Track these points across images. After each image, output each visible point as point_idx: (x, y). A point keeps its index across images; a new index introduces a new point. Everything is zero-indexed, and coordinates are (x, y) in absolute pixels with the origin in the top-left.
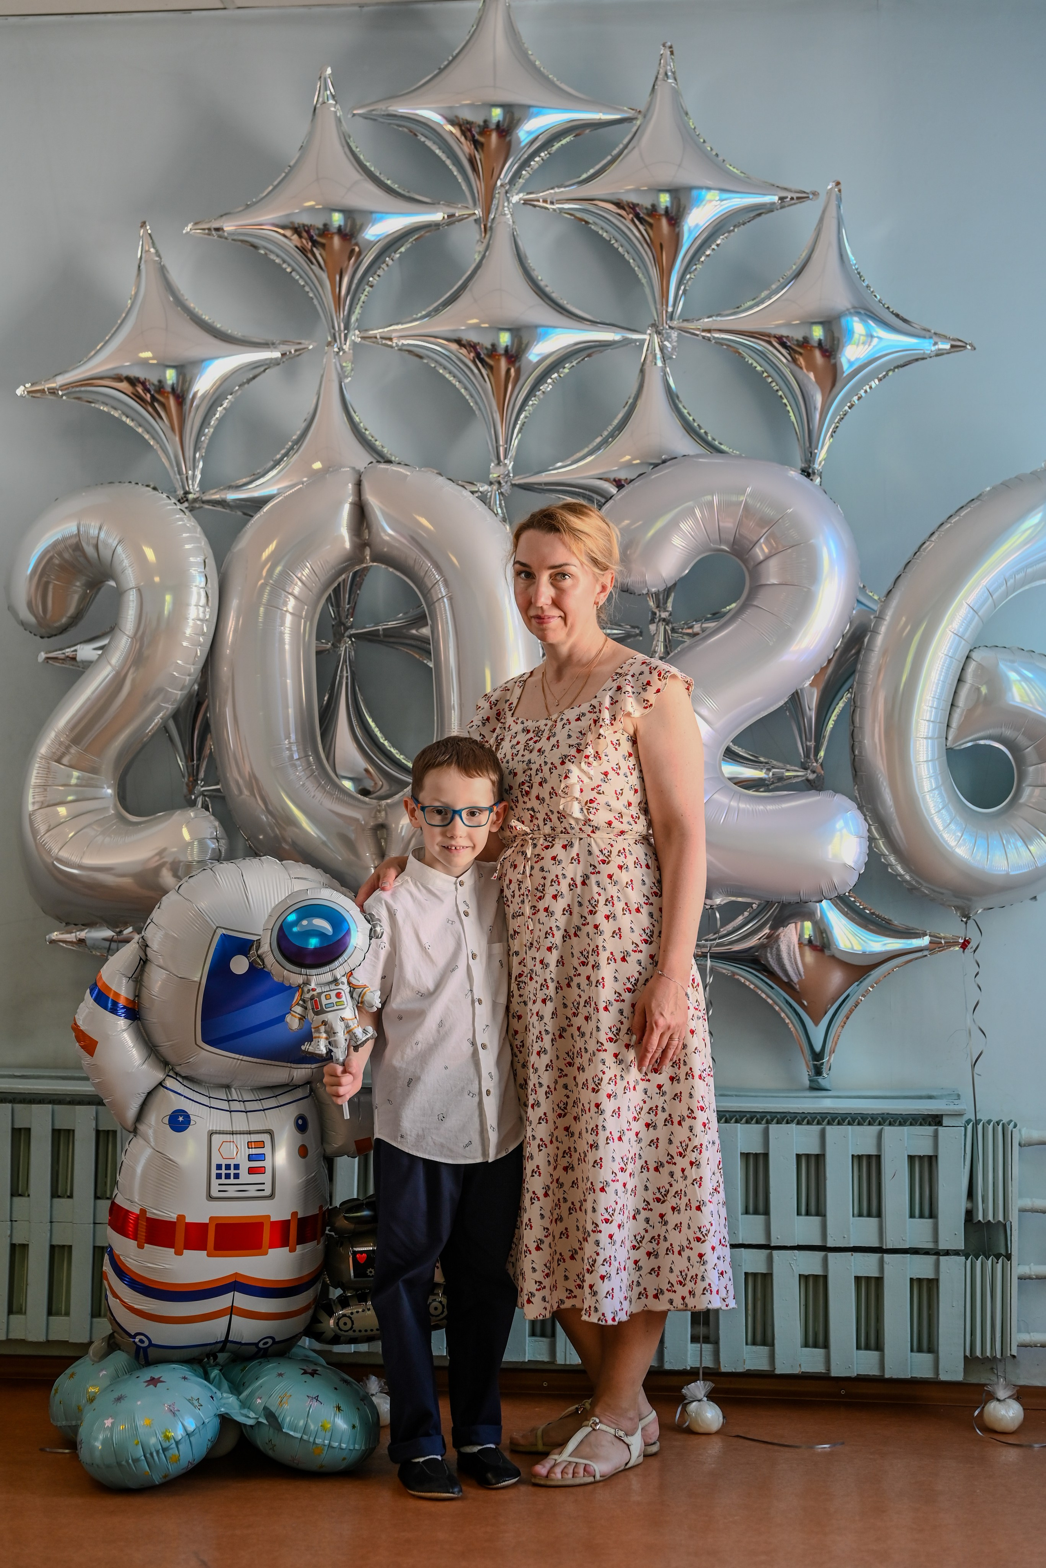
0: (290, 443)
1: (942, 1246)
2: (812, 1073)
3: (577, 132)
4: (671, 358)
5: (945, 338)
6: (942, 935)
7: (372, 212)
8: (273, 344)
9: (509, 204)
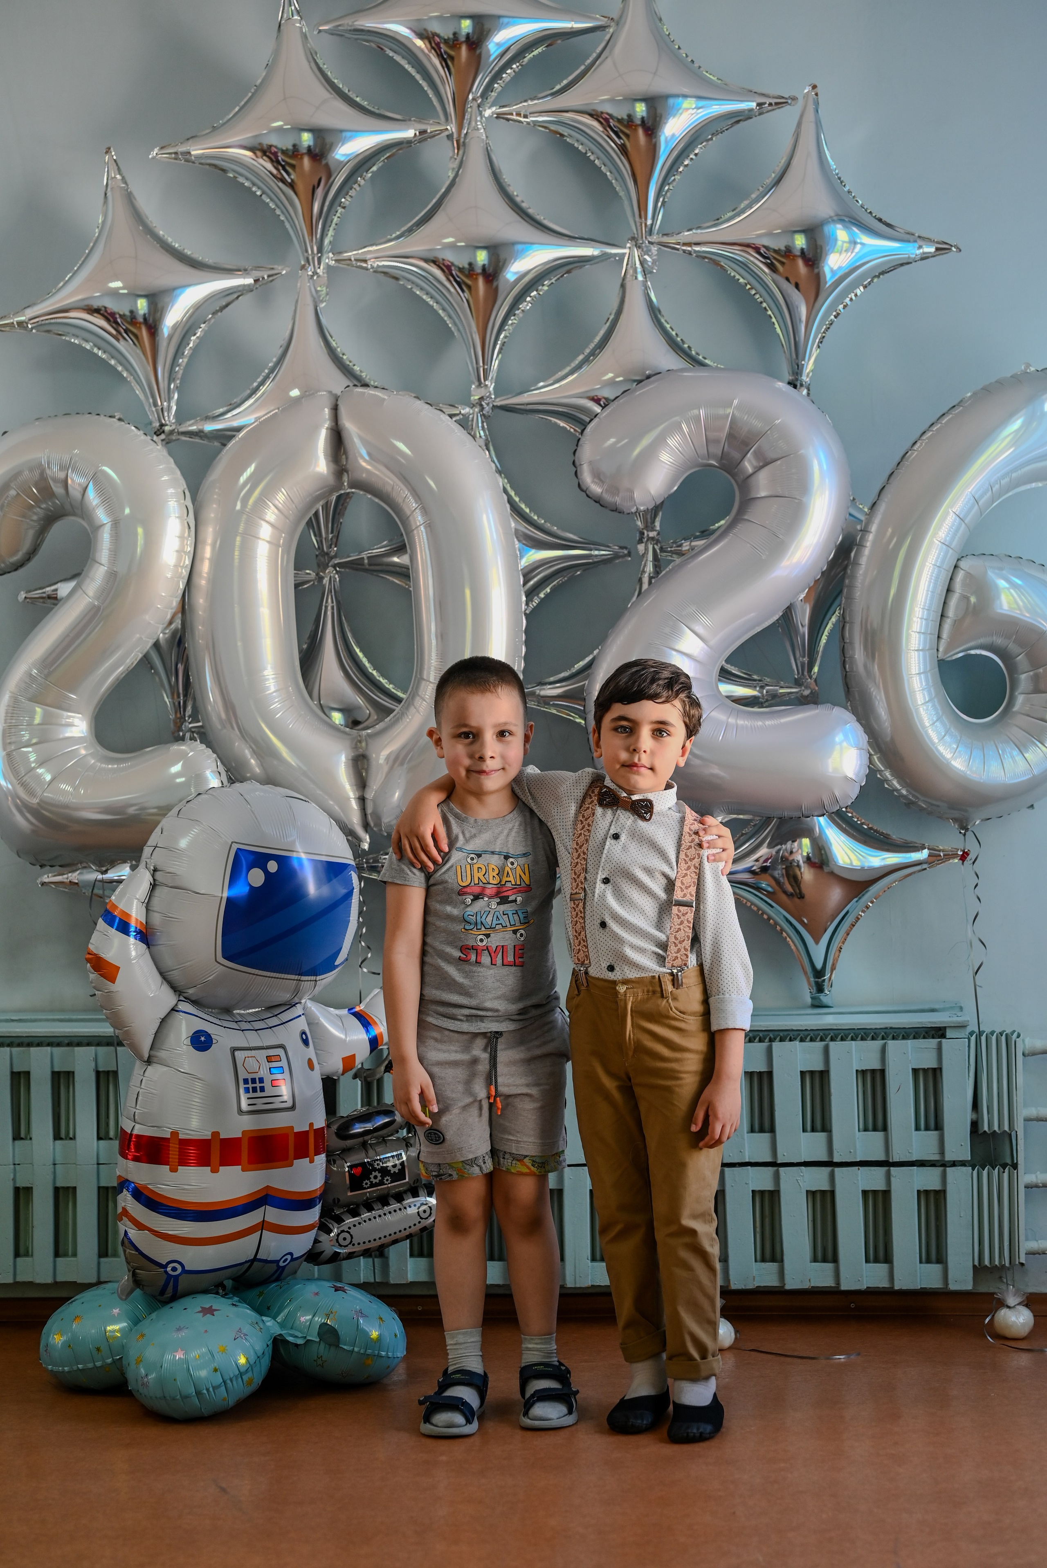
0: (266, 371)
1: (949, 1157)
2: (814, 990)
3: (549, 42)
4: (651, 272)
5: (929, 240)
6: (941, 848)
7: (341, 131)
8: (245, 270)
9: (481, 118)
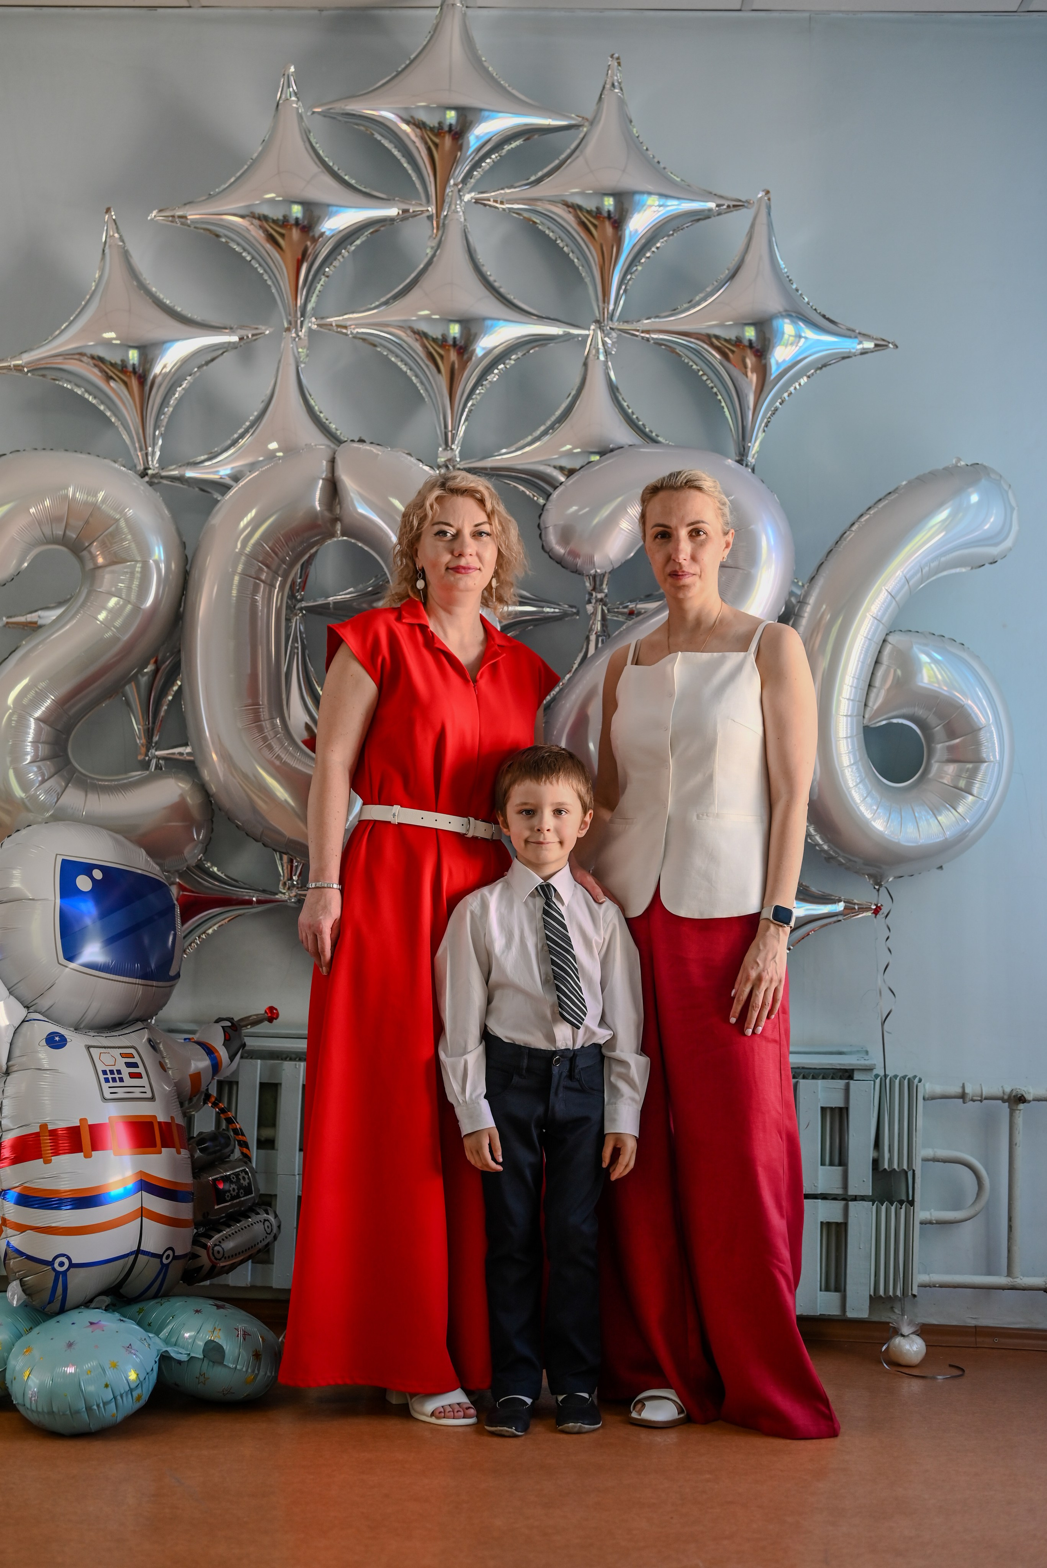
0: (248, 424)
1: (852, 1192)
3: (526, 136)
4: (611, 353)
5: (868, 337)
6: (856, 901)
7: (329, 205)
8: (231, 328)
9: (461, 202)
